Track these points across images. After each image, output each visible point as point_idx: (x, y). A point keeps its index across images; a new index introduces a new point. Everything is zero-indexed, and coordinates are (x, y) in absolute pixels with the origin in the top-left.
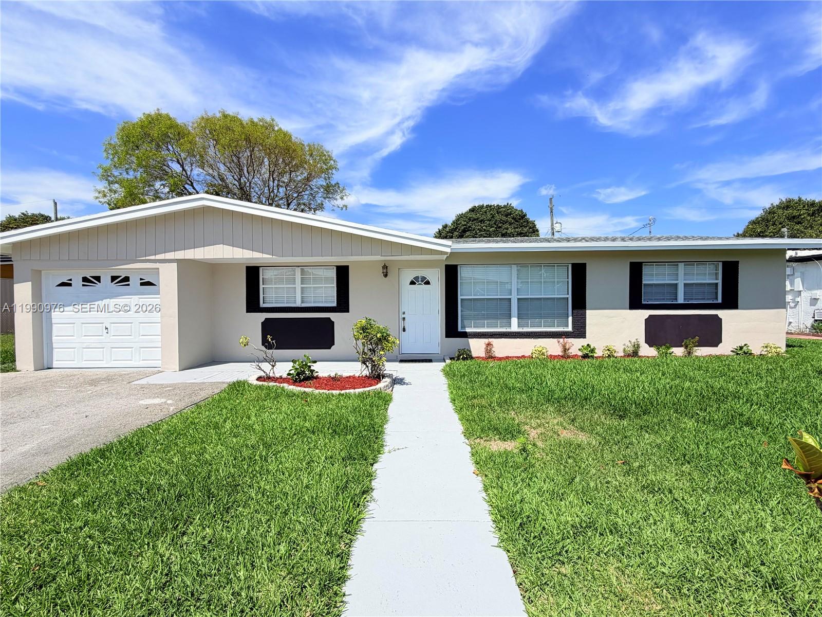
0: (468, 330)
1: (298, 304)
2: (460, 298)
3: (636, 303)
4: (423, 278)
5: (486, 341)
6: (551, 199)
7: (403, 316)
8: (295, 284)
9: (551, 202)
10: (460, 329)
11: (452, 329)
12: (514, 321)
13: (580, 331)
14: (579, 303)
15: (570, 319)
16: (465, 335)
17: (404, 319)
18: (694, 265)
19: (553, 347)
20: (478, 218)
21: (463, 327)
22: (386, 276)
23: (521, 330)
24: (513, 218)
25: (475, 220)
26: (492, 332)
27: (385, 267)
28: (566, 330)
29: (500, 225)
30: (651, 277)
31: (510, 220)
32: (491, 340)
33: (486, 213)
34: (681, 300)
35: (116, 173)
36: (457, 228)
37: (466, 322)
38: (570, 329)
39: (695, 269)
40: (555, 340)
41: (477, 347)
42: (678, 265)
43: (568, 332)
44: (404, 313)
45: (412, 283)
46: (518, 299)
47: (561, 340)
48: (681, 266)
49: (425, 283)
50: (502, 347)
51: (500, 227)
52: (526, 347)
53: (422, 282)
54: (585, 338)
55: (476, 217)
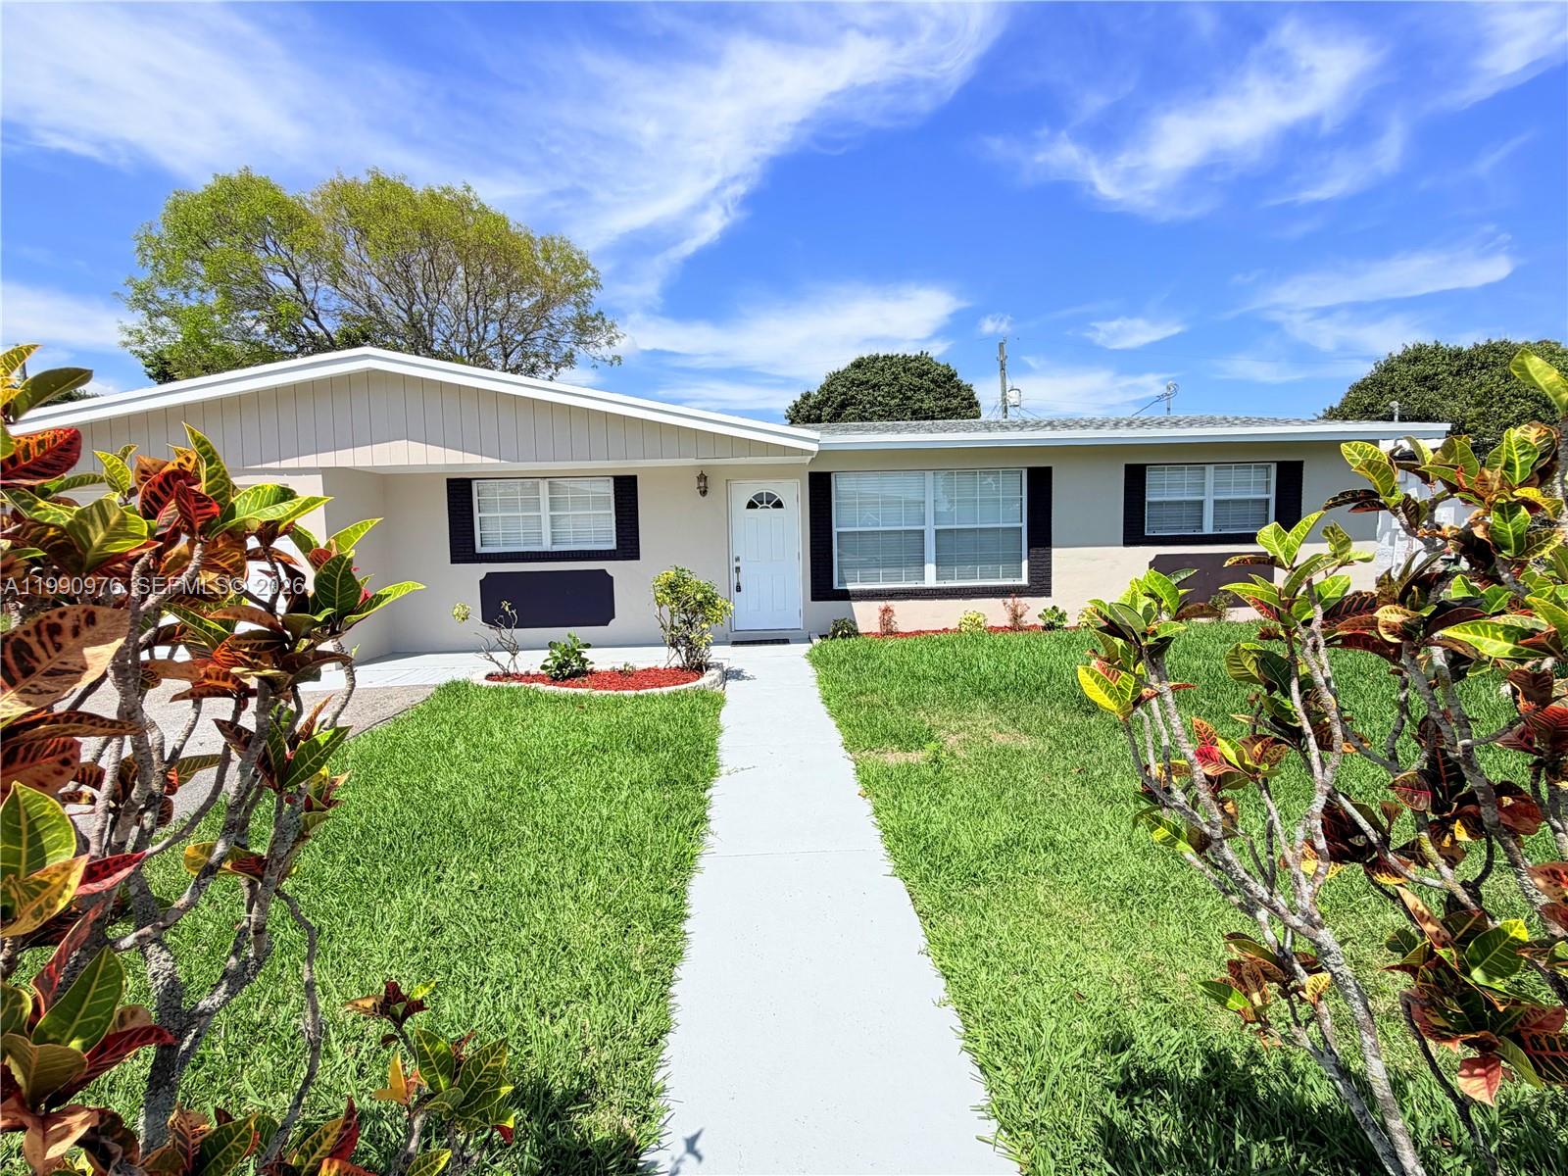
0: (850, 587)
1: (547, 546)
2: (835, 530)
3: (1134, 536)
4: (770, 497)
5: (882, 604)
6: (1001, 345)
7: (737, 564)
8: (539, 510)
9: (1001, 351)
10: (836, 586)
11: (823, 587)
12: (930, 569)
13: (1041, 585)
14: (1040, 536)
15: (1025, 564)
16: (845, 596)
17: (738, 569)
18: (1230, 468)
19: (995, 612)
20: (867, 382)
21: (842, 581)
22: (704, 493)
23: (942, 585)
24: (933, 381)
25: (862, 383)
26: (892, 590)
27: (702, 478)
28: (1017, 582)
29: (909, 394)
30: (1159, 490)
31: (927, 383)
32: (890, 603)
33: (883, 370)
34: (1208, 529)
35: (163, 294)
36: (828, 399)
37: (847, 573)
38: (1024, 581)
39: (1234, 475)
40: (999, 601)
41: (866, 615)
42: (1204, 469)
43: (1021, 586)
44: (737, 559)
45: (751, 505)
46: (937, 531)
47: (1009, 601)
48: (1210, 470)
49: (775, 506)
50: (910, 615)
51: (909, 398)
52: (949, 614)
53: (768, 502)
54: (1050, 595)
55: (863, 378)
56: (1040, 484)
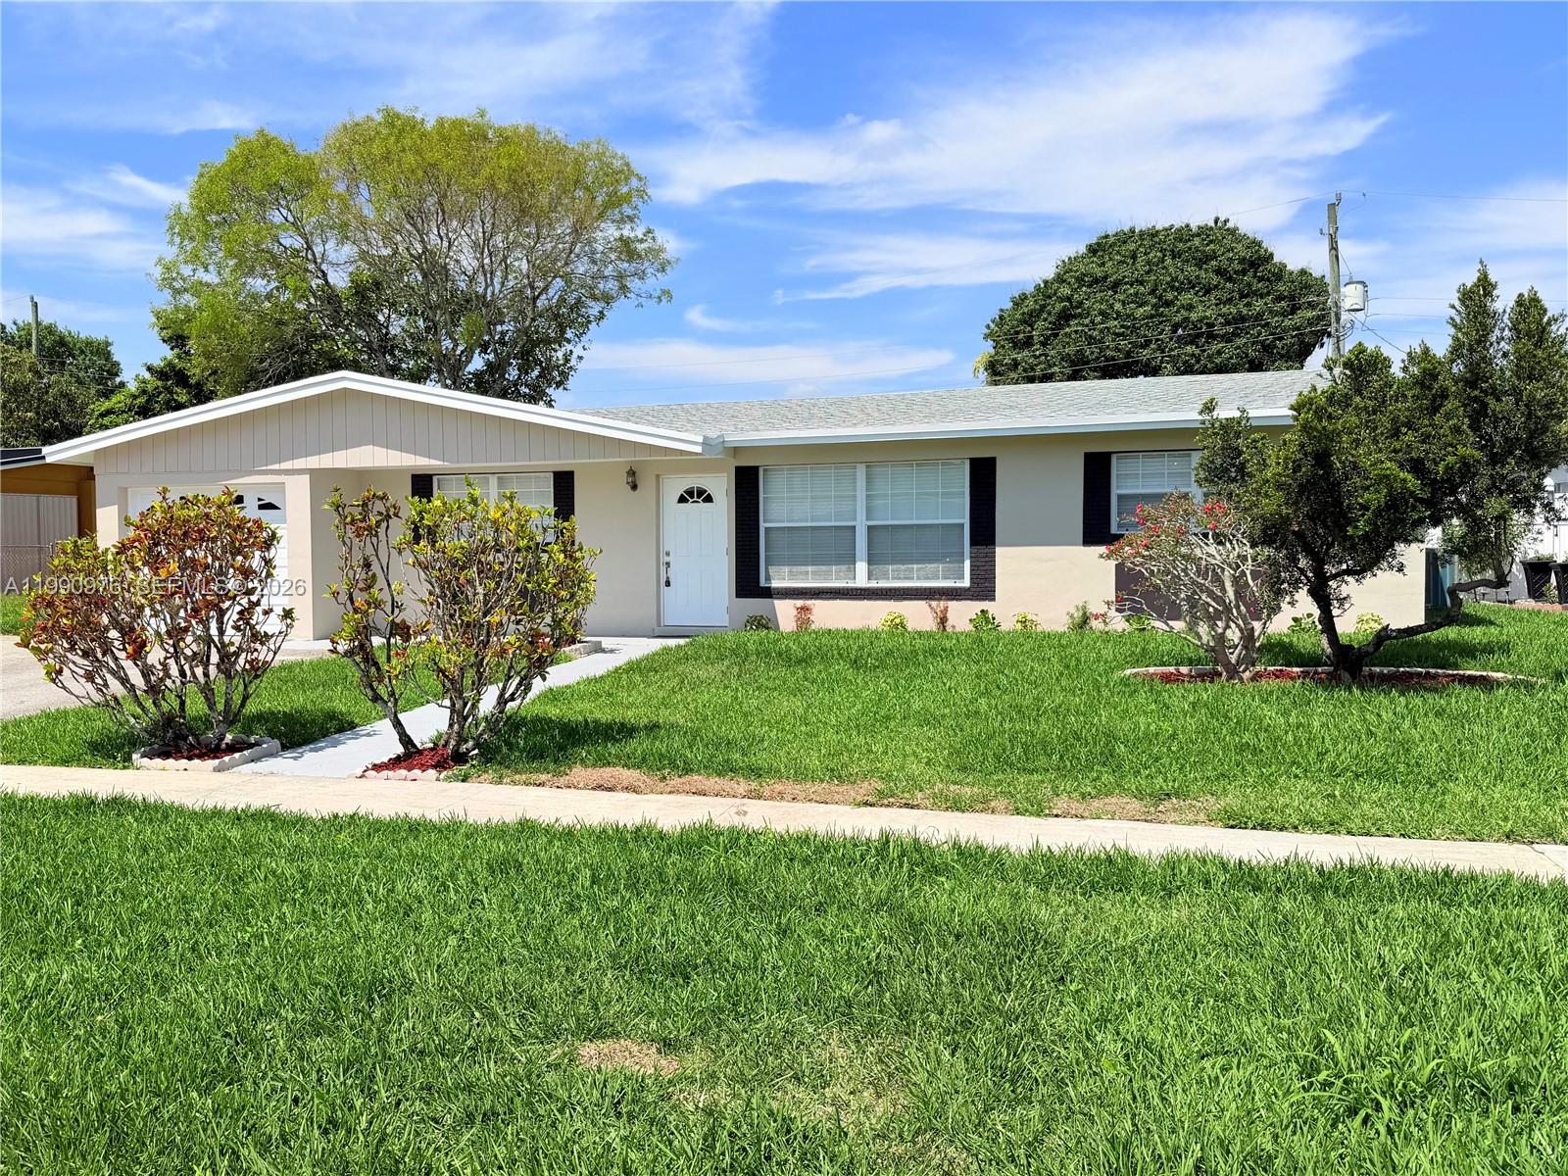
0: (775, 584)
2: (763, 525)
4: (701, 492)
5: (800, 603)
6: (1332, 207)
7: (667, 559)
9: (1333, 218)
10: (763, 583)
11: (748, 582)
12: (862, 567)
13: (983, 587)
14: (984, 532)
15: (967, 564)
16: (768, 593)
17: (668, 564)
19: (918, 616)
20: (1105, 278)
21: (768, 579)
22: (634, 487)
23: (873, 584)
24: (1219, 272)
25: (1096, 281)
26: (818, 588)
27: (632, 473)
28: (959, 584)
29: (1170, 296)
30: (1126, 480)
31: (1208, 276)
32: (809, 603)
33: (1134, 257)
37: (772, 570)
38: (966, 583)
40: (921, 605)
41: (785, 612)
43: (960, 589)
44: (668, 554)
45: (682, 500)
46: (869, 528)
47: (934, 603)
48: (1197, 457)
49: (705, 500)
50: (829, 615)
51: (1168, 304)
52: (873, 615)
53: (699, 497)
54: (994, 600)
55: (1099, 272)
56: (983, 476)
